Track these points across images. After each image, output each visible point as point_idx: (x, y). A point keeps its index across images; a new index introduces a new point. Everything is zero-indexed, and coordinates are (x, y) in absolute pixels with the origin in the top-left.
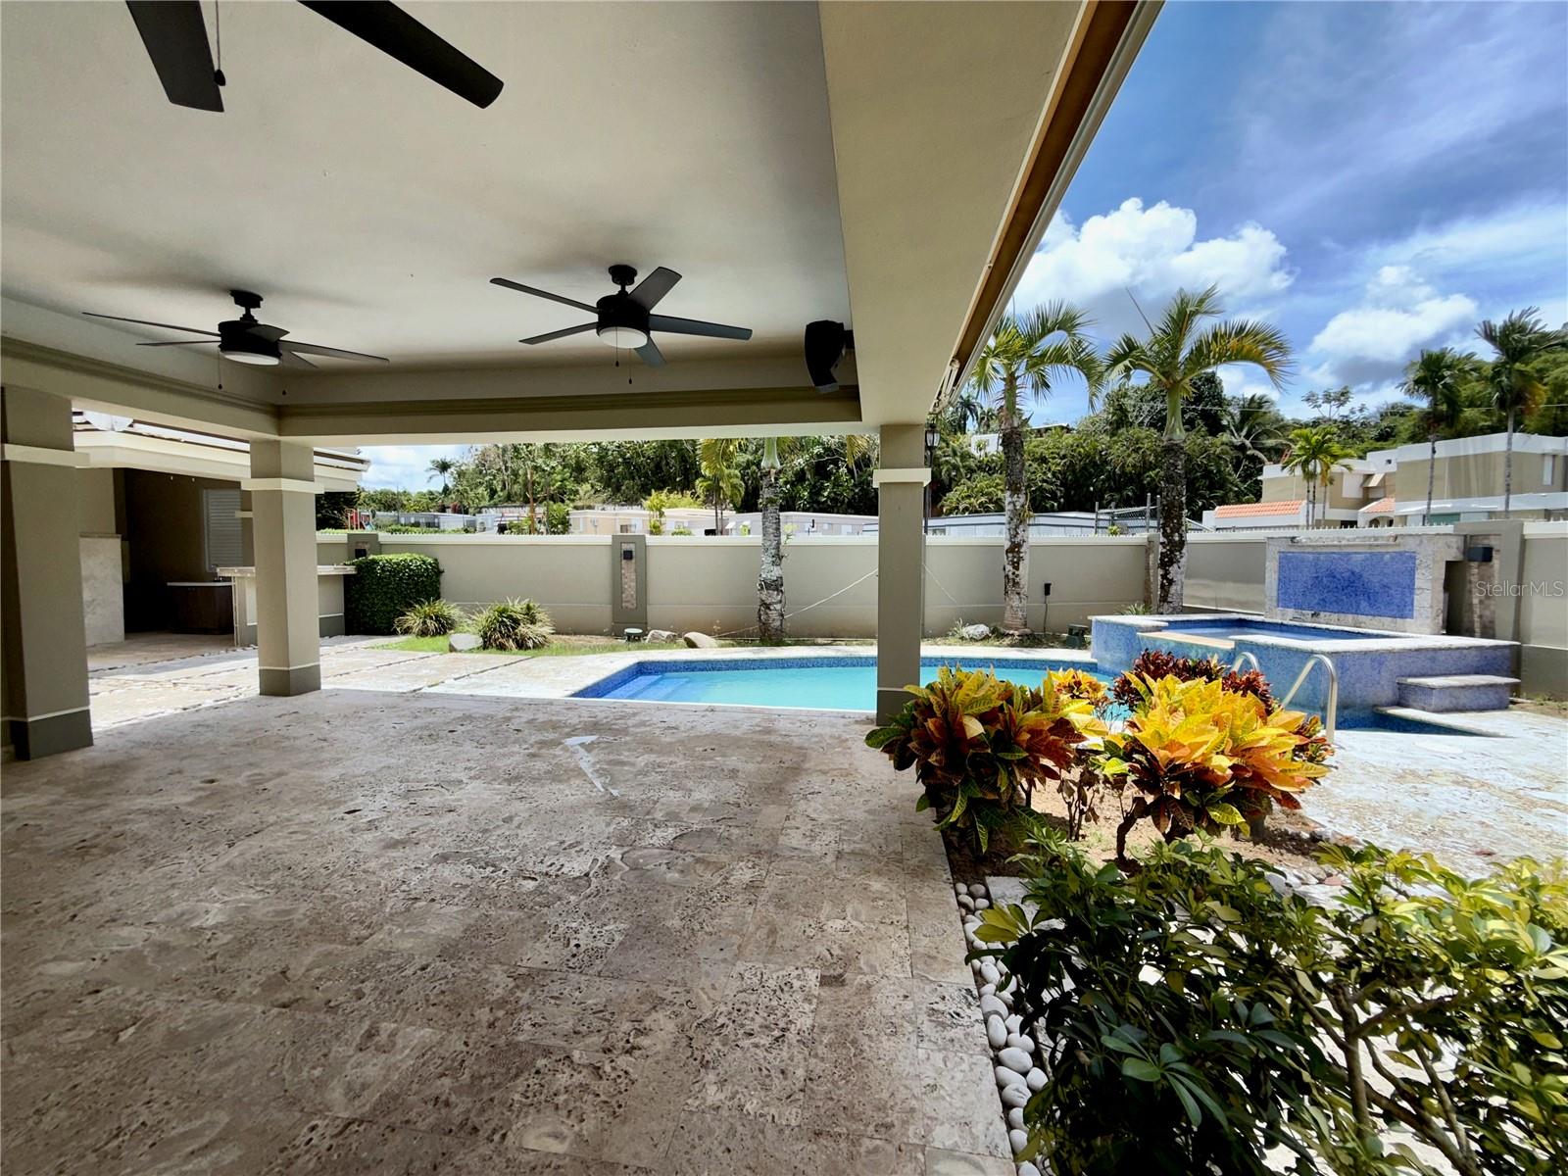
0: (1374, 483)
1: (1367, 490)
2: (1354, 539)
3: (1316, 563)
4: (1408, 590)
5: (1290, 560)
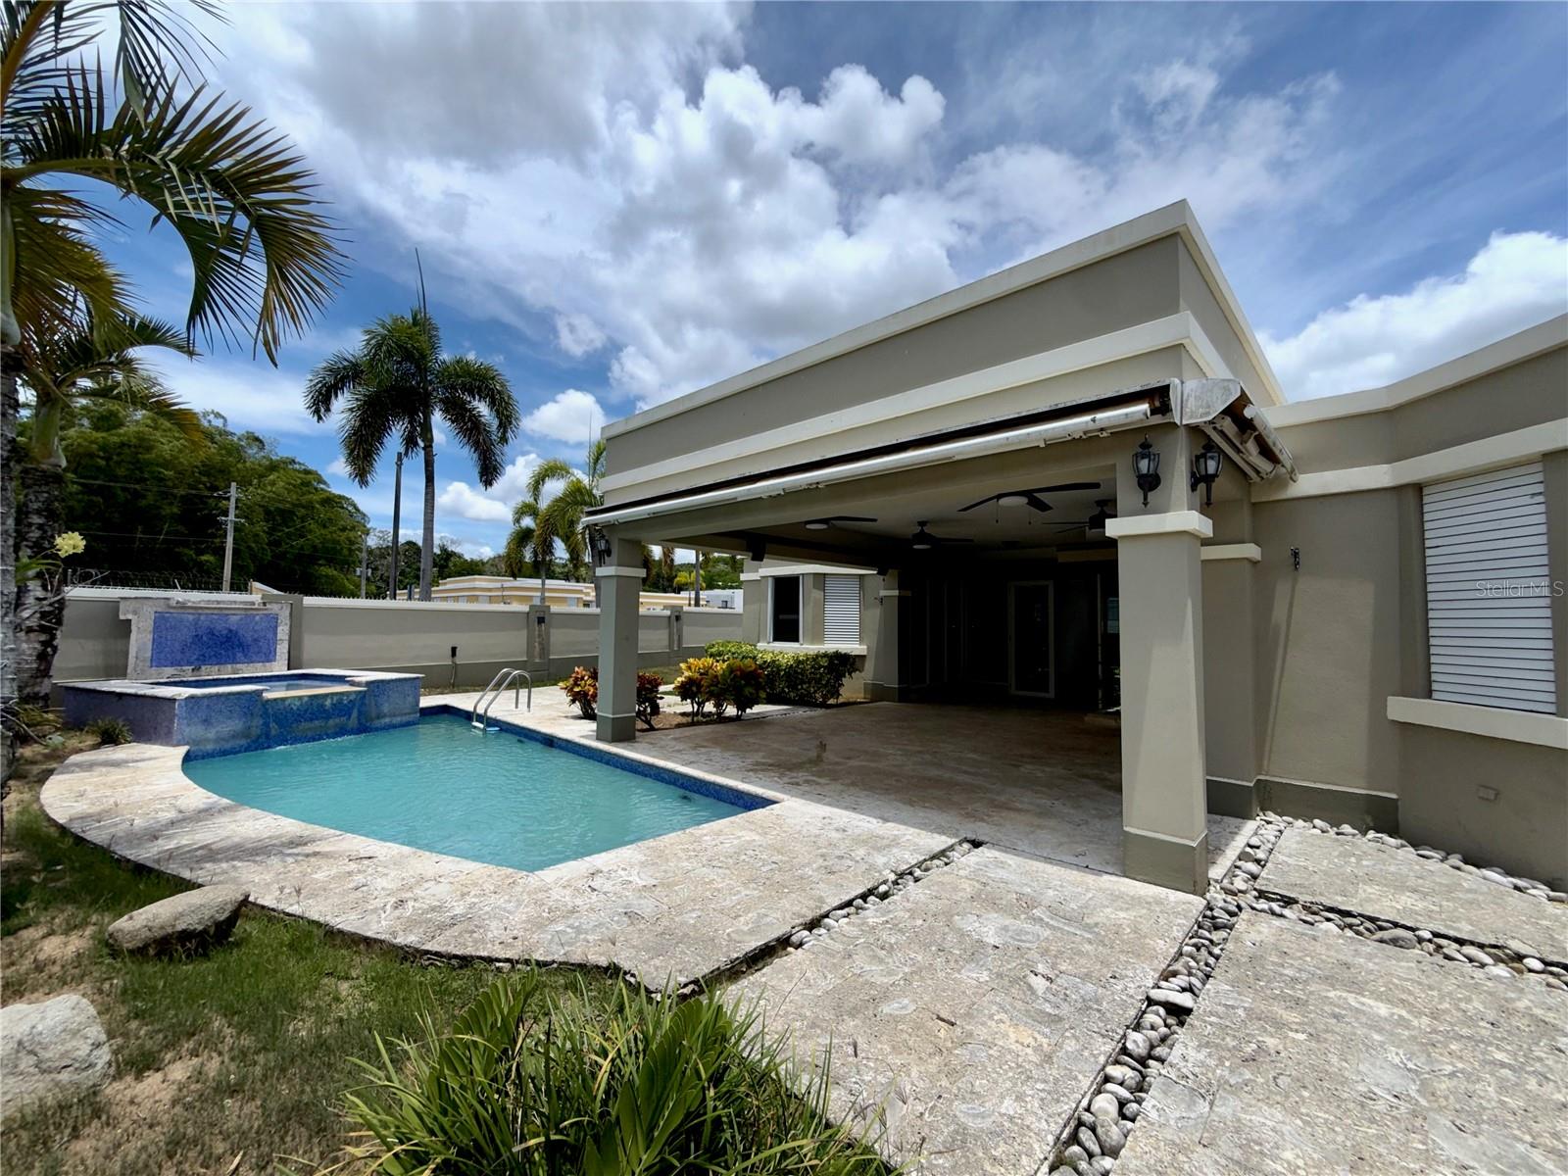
2: (200, 602)
3: (196, 622)
4: (273, 642)
5: (166, 620)
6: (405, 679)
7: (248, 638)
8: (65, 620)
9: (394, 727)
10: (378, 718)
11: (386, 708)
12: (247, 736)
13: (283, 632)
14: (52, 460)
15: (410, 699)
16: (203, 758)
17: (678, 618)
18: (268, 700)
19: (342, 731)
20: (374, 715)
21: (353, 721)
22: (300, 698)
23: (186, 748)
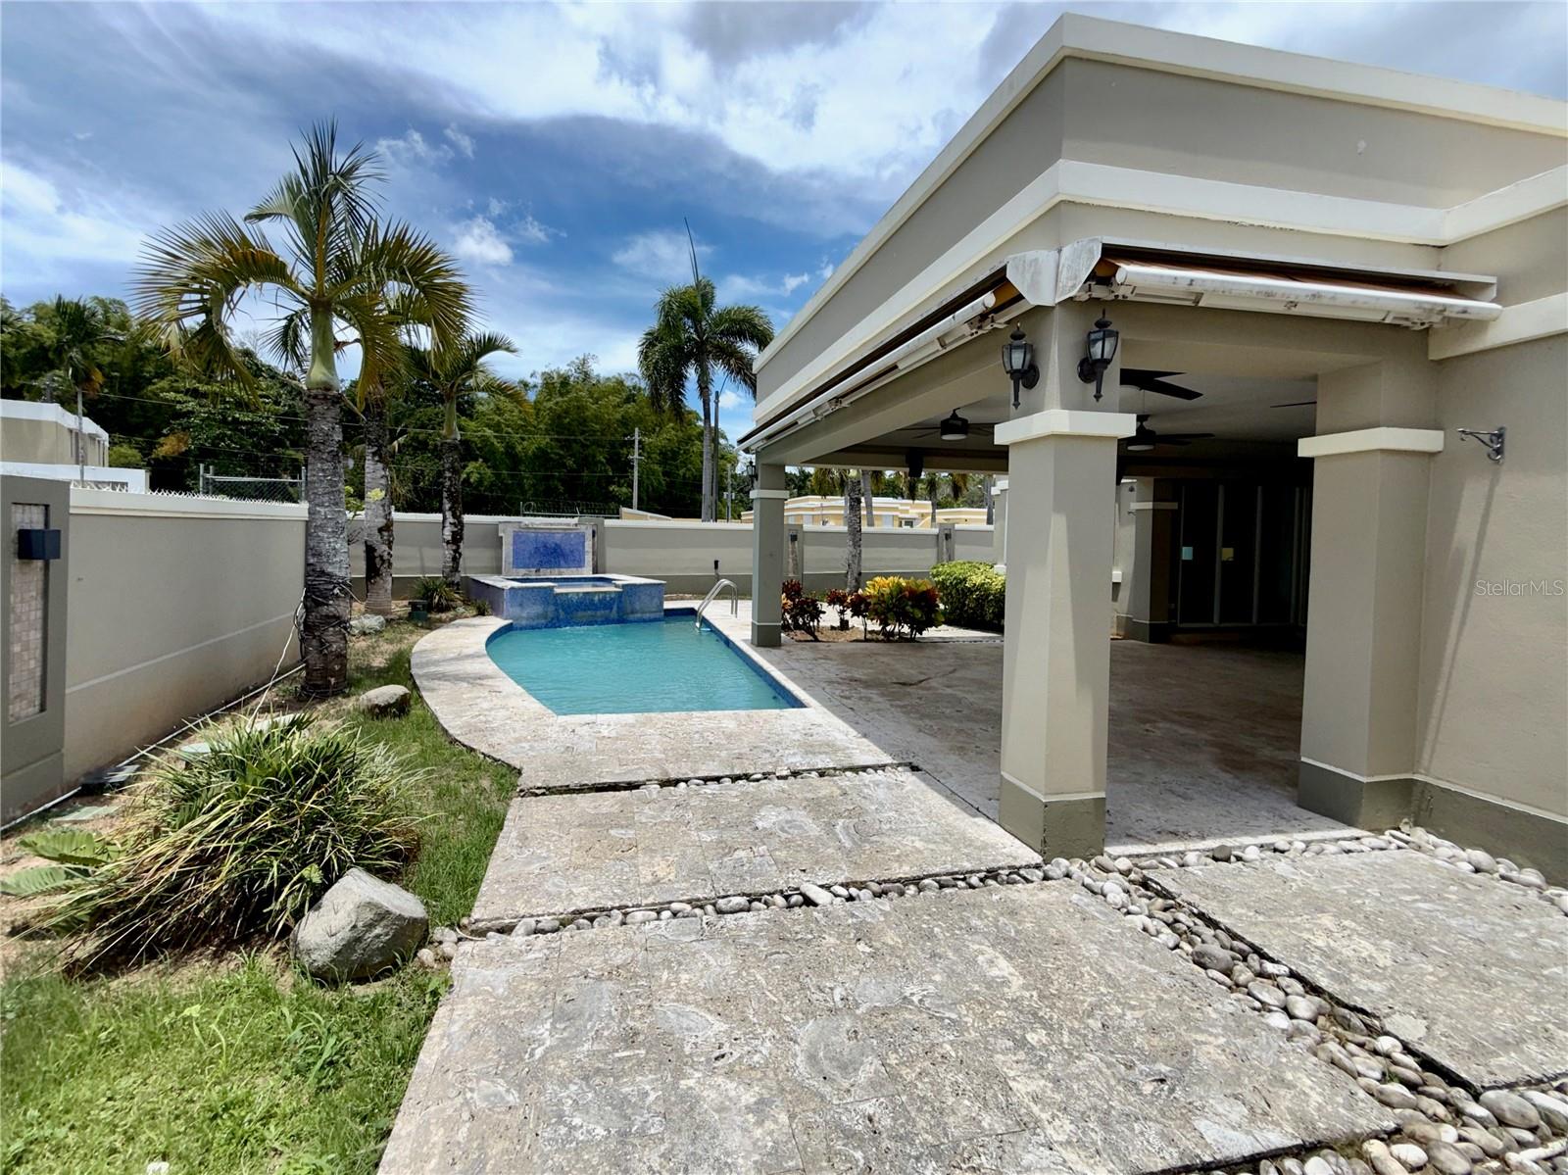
3: (536, 539)
4: (583, 553)
5: (520, 537)
6: (655, 584)
7: (567, 549)
8: (465, 537)
9: (645, 621)
10: (632, 613)
11: (637, 606)
12: (546, 618)
13: (588, 545)
14: (453, 436)
15: (656, 600)
16: (521, 629)
17: (948, 537)
18: (558, 594)
19: (607, 621)
20: (629, 610)
21: (614, 614)
22: (578, 593)
23: (510, 621)
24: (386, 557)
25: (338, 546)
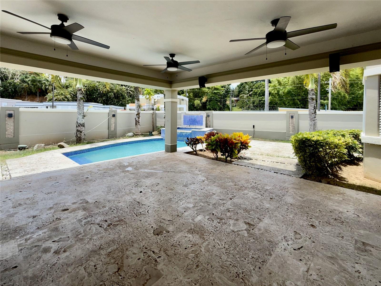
0: (156, 101)
1: (155, 102)
3: (189, 117)
4: (202, 121)
5: (185, 117)
13: (204, 119)
23: (162, 138)
24: (138, 121)
25: (79, 117)
